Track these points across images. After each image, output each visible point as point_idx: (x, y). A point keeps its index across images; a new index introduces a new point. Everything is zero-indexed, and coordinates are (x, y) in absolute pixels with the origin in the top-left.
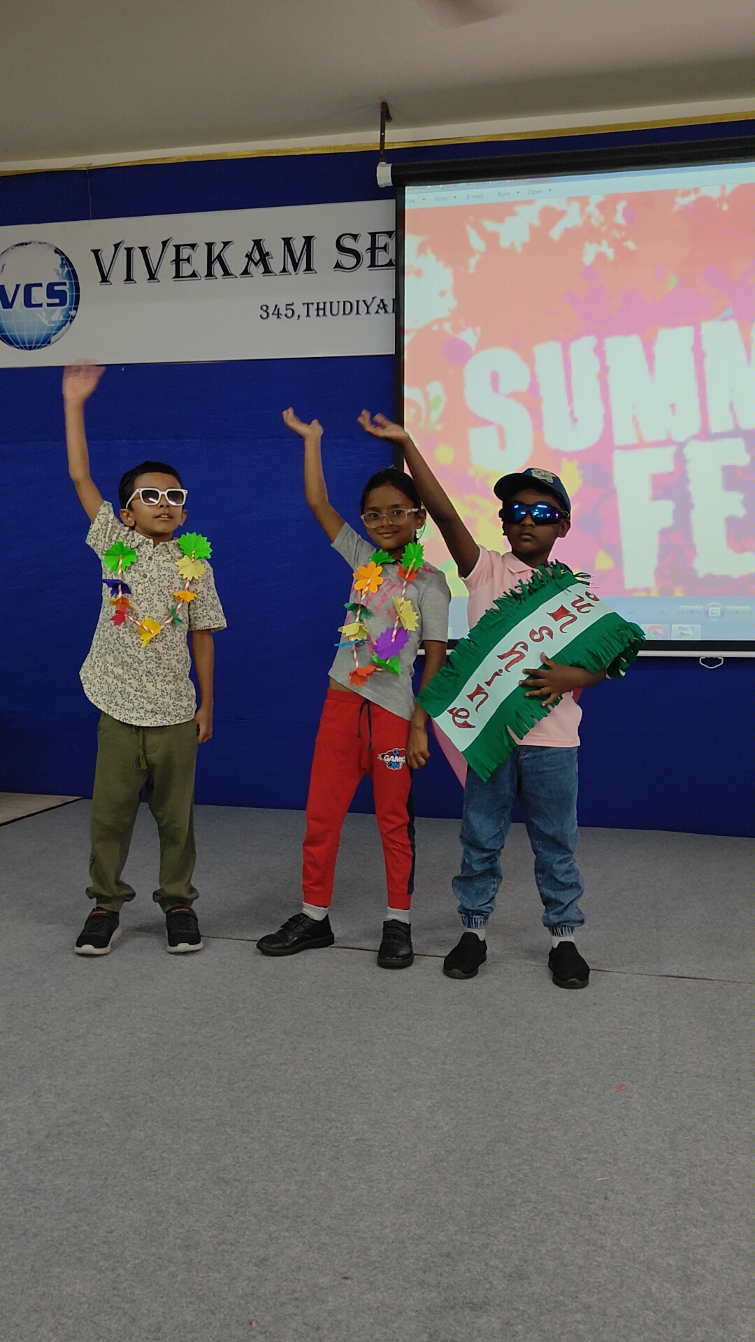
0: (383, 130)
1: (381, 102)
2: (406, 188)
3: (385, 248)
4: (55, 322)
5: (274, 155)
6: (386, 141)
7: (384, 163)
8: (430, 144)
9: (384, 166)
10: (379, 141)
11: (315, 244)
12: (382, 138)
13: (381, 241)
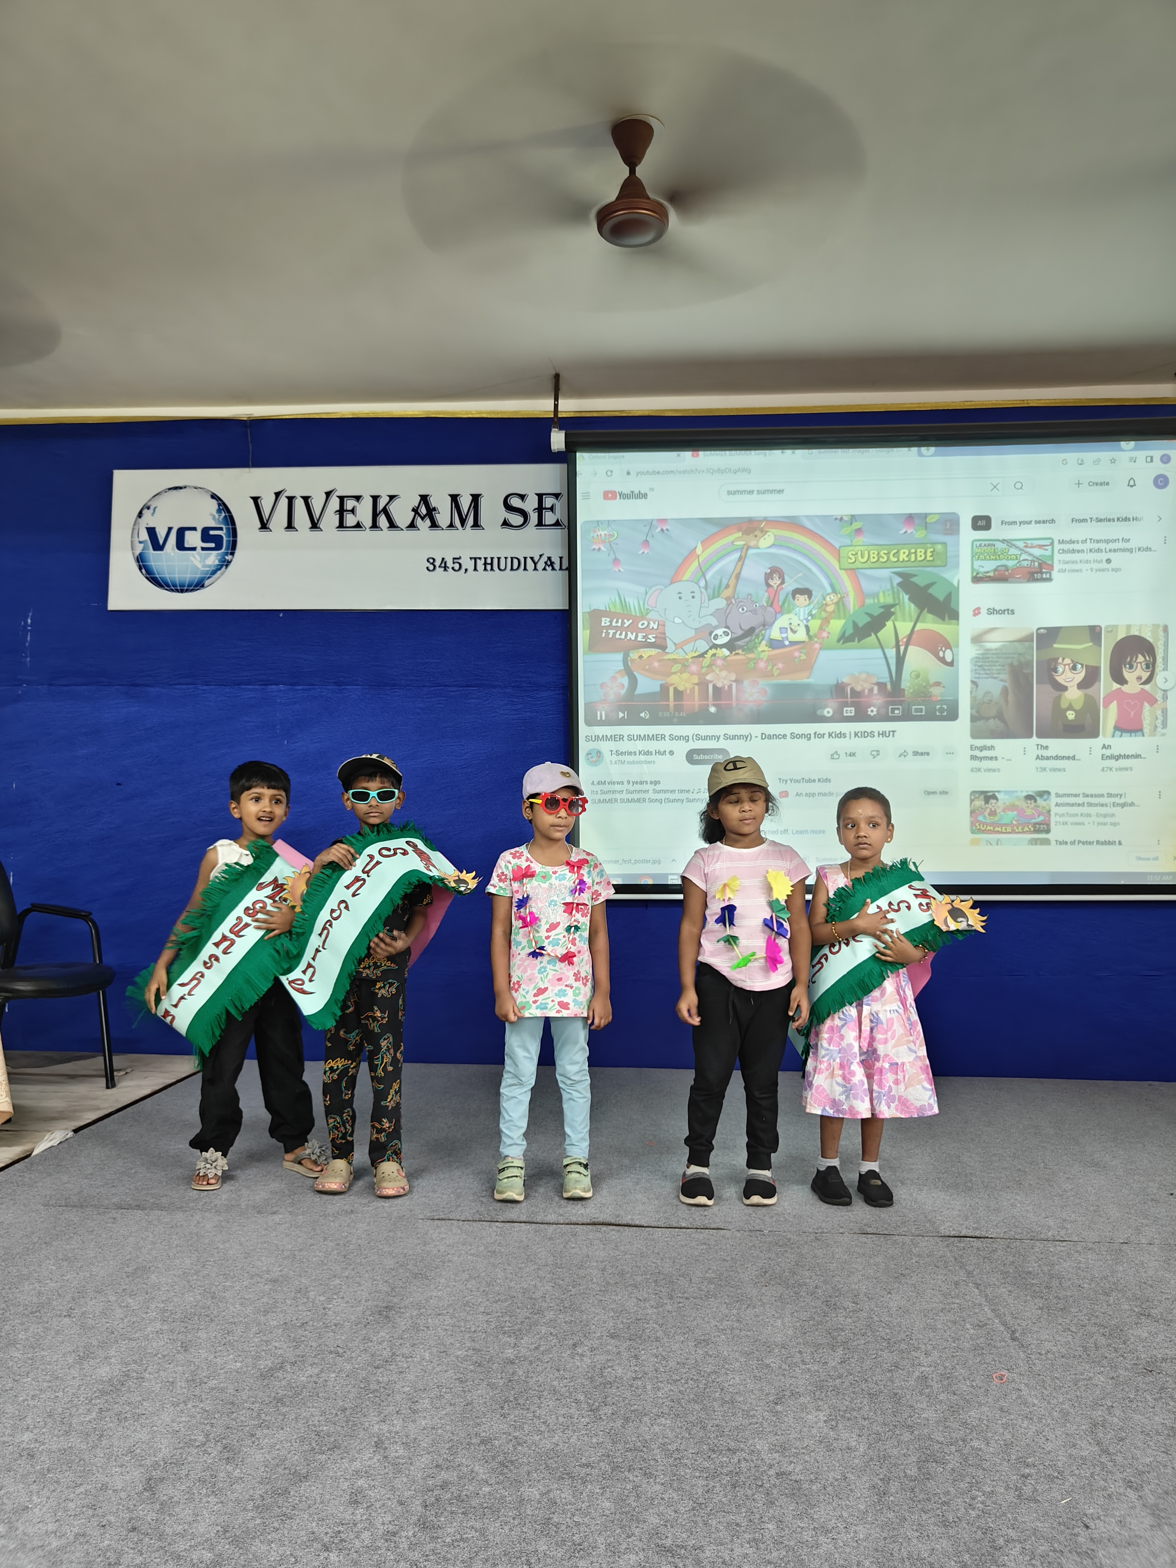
0: (556, 399)
1: (554, 373)
2: (578, 454)
3: (552, 509)
4: (209, 566)
5: (442, 416)
6: (559, 409)
7: (557, 430)
8: (595, 415)
9: (557, 432)
10: (552, 409)
11: (483, 503)
12: (556, 406)
13: (548, 502)
